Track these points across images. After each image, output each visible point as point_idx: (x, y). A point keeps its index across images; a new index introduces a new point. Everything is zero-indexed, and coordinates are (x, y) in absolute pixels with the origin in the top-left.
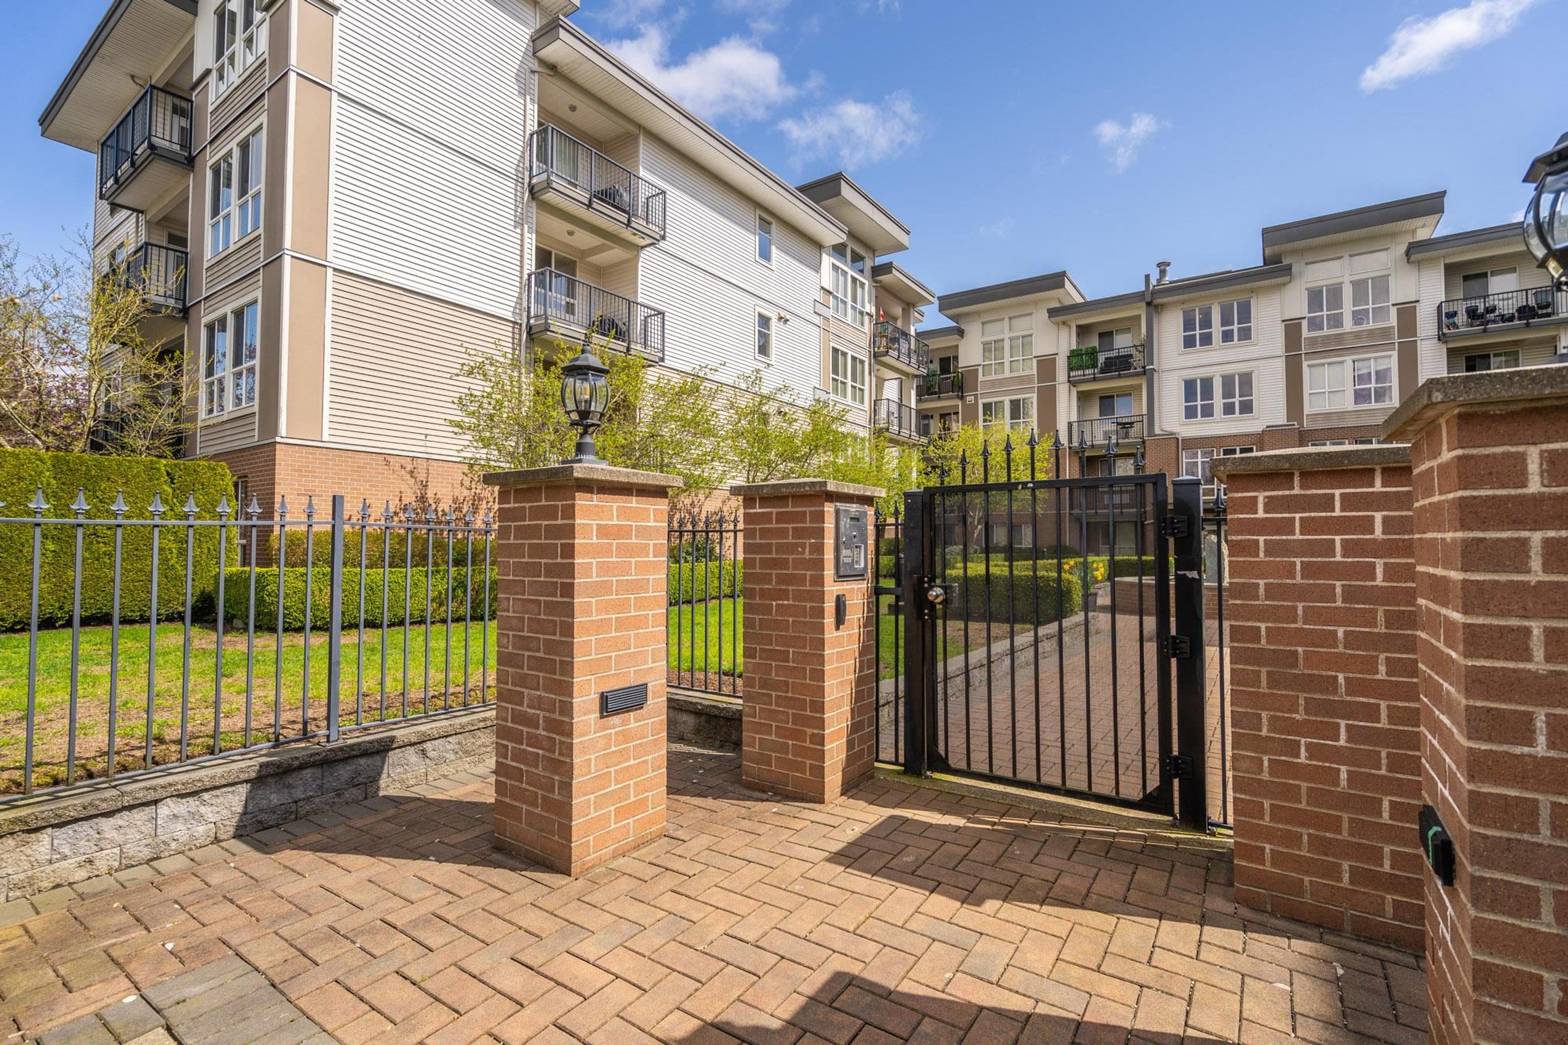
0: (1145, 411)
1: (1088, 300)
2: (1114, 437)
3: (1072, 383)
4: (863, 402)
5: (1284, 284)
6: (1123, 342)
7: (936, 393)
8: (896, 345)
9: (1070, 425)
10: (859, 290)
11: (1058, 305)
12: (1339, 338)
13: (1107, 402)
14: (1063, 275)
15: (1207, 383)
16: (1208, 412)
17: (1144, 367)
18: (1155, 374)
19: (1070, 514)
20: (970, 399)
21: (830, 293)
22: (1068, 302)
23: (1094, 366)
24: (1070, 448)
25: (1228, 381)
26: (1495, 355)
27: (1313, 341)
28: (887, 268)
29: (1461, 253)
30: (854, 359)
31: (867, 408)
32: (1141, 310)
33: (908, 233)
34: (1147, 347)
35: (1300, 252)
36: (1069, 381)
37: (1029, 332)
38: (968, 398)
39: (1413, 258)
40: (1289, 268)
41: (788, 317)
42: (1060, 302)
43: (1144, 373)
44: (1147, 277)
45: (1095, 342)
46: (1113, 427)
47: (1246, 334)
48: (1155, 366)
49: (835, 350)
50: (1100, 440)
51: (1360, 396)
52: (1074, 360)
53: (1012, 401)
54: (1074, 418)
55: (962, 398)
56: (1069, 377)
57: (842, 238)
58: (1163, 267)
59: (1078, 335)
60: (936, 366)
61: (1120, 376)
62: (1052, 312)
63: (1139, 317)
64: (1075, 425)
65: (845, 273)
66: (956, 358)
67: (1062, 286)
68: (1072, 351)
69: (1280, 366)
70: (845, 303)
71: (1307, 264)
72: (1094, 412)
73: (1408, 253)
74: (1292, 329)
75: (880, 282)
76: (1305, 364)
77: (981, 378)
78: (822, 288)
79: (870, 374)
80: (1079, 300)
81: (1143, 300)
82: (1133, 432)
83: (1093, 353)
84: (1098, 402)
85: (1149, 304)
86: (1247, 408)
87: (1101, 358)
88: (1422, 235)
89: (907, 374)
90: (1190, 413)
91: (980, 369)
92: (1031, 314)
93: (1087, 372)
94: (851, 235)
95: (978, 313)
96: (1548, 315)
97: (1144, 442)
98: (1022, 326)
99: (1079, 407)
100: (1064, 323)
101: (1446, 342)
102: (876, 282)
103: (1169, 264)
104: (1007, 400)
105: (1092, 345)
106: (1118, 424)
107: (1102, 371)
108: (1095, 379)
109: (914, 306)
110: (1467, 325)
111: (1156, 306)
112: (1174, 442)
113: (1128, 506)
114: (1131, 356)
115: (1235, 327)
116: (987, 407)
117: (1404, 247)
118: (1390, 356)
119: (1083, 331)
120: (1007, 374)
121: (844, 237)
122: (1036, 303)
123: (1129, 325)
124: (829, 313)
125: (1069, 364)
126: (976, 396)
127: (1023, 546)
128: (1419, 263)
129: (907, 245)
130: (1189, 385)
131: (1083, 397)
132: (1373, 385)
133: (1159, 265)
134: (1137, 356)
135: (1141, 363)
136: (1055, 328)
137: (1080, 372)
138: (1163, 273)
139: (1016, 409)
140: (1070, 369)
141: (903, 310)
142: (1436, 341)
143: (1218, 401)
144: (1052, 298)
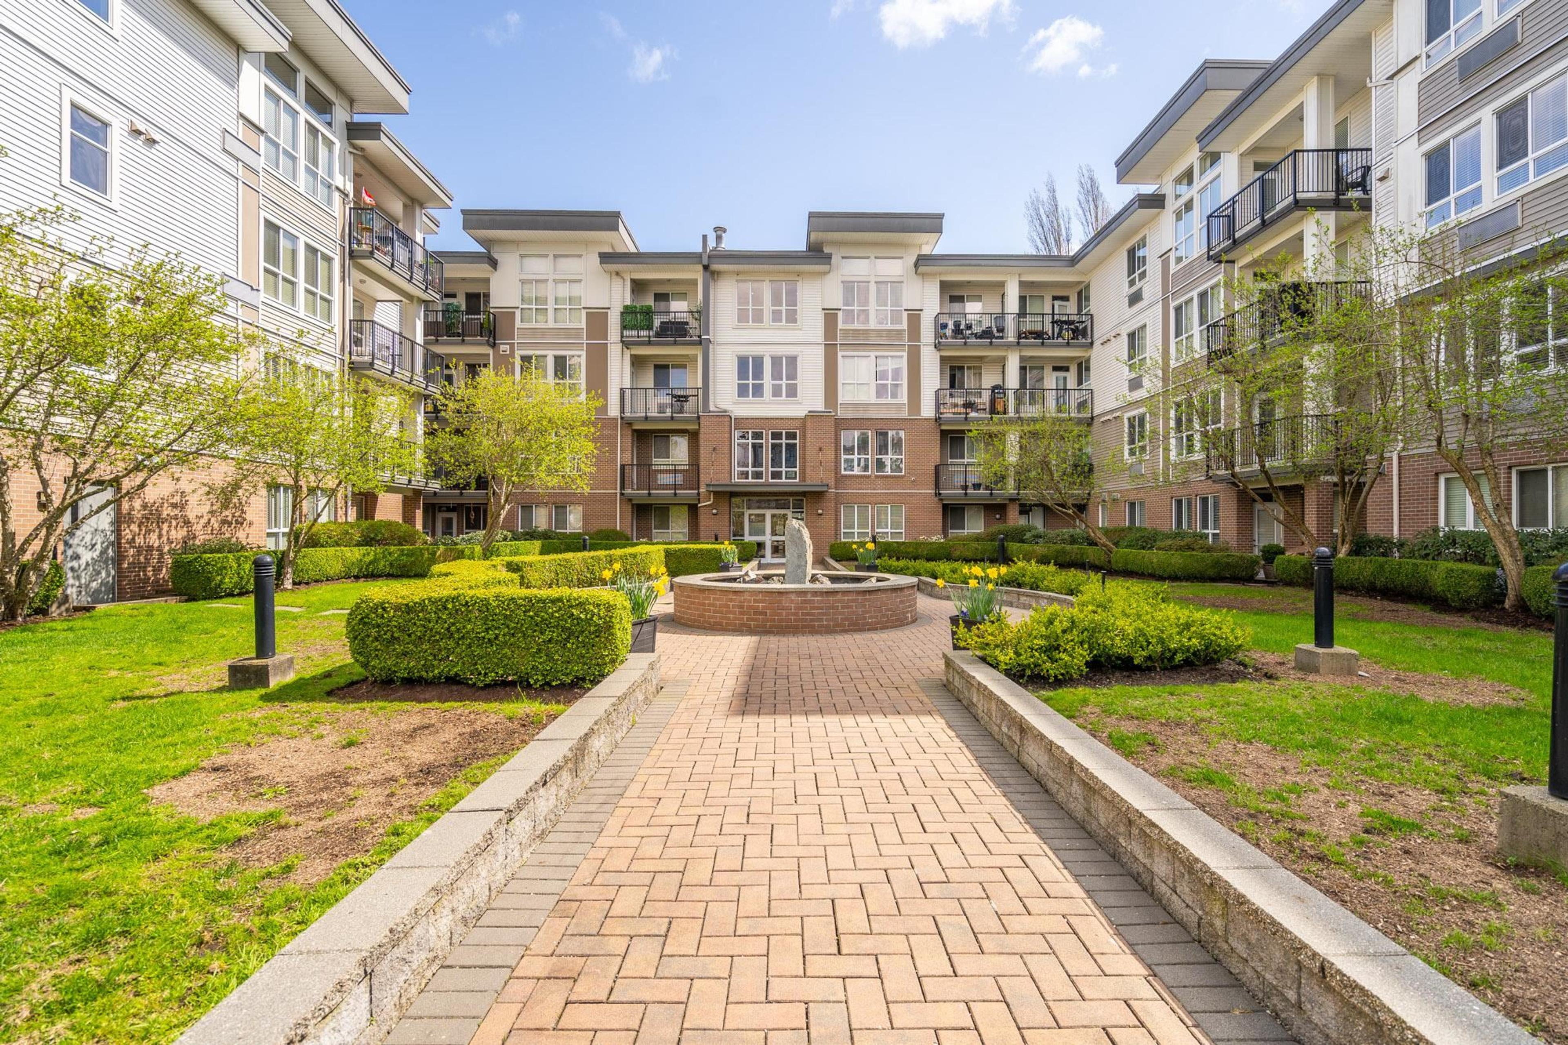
0: (700, 385)
1: (641, 251)
2: (669, 410)
3: (626, 344)
4: (329, 318)
5: (825, 273)
6: (679, 308)
7: (459, 335)
8: (389, 248)
9: (622, 391)
10: (322, 151)
11: (611, 251)
12: (866, 333)
13: (662, 369)
14: (617, 215)
15: (758, 362)
16: (758, 390)
17: (700, 336)
18: (711, 346)
19: (622, 494)
20: (504, 348)
21: (262, 132)
22: (620, 249)
23: (649, 327)
24: (622, 418)
25: (776, 361)
26: (969, 368)
27: (846, 332)
28: (372, 131)
29: (951, 273)
30: (312, 250)
31: (337, 330)
32: (696, 273)
33: (408, 91)
34: (702, 314)
35: (839, 244)
36: (622, 341)
37: (578, 277)
38: (502, 347)
39: (921, 269)
40: (829, 257)
41: (157, 137)
42: (613, 248)
43: (700, 343)
44: (705, 237)
45: (650, 301)
46: (668, 400)
47: (792, 317)
48: (711, 337)
49: (269, 224)
50: (653, 413)
51: (881, 391)
52: (628, 318)
53: (556, 358)
54: (627, 384)
55: (494, 346)
56: (622, 337)
57: (281, 46)
58: (720, 231)
59: (633, 291)
60: (460, 302)
61: (675, 343)
62: (605, 258)
63: (694, 282)
64: (628, 393)
65: (294, 113)
66: (487, 296)
67: (616, 228)
68: (626, 307)
69: (819, 353)
70: (294, 159)
71: (843, 258)
72: (648, 379)
73: (916, 265)
74: (830, 317)
75: (362, 149)
76: (840, 354)
77: (518, 324)
78: (242, 116)
79: (343, 279)
80: (633, 250)
81: (700, 263)
82: (687, 406)
83: (648, 313)
84: (652, 370)
85: (706, 268)
86: (792, 392)
87: (657, 323)
88: (926, 250)
89: (410, 297)
90: (742, 391)
91: (518, 313)
92: (580, 256)
93: (642, 333)
94: (294, 45)
95: (516, 243)
96: (1002, 338)
97: (699, 417)
98: (571, 266)
99: (632, 373)
100: (617, 274)
101: (939, 350)
102: (354, 147)
103: (725, 231)
104: (550, 354)
105: (648, 303)
106: (674, 396)
107: (658, 335)
108: (649, 343)
109: (422, 206)
110: (953, 338)
111: (713, 273)
112: (728, 419)
113: (682, 487)
114: (687, 323)
115: (784, 308)
116: (526, 359)
117: (913, 259)
118: (902, 357)
119: (638, 287)
120: (551, 324)
121: (286, 44)
122: (587, 243)
123: (684, 289)
124: (260, 163)
125: (623, 320)
126: (512, 345)
127: (568, 531)
128: (923, 275)
129: (407, 108)
130: (743, 362)
131: (637, 362)
132: (890, 382)
133: (716, 229)
134: (693, 323)
135: (697, 332)
136: (608, 276)
137: (634, 333)
138: (719, 238)
139: (561, 366)
140: (624, 327)
141: (405, 206)
142: (933, 348)
143: (767, 381)
144: (606, 240)
